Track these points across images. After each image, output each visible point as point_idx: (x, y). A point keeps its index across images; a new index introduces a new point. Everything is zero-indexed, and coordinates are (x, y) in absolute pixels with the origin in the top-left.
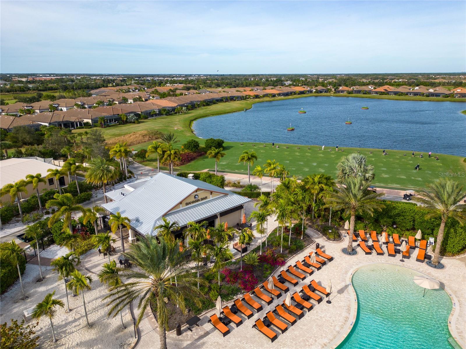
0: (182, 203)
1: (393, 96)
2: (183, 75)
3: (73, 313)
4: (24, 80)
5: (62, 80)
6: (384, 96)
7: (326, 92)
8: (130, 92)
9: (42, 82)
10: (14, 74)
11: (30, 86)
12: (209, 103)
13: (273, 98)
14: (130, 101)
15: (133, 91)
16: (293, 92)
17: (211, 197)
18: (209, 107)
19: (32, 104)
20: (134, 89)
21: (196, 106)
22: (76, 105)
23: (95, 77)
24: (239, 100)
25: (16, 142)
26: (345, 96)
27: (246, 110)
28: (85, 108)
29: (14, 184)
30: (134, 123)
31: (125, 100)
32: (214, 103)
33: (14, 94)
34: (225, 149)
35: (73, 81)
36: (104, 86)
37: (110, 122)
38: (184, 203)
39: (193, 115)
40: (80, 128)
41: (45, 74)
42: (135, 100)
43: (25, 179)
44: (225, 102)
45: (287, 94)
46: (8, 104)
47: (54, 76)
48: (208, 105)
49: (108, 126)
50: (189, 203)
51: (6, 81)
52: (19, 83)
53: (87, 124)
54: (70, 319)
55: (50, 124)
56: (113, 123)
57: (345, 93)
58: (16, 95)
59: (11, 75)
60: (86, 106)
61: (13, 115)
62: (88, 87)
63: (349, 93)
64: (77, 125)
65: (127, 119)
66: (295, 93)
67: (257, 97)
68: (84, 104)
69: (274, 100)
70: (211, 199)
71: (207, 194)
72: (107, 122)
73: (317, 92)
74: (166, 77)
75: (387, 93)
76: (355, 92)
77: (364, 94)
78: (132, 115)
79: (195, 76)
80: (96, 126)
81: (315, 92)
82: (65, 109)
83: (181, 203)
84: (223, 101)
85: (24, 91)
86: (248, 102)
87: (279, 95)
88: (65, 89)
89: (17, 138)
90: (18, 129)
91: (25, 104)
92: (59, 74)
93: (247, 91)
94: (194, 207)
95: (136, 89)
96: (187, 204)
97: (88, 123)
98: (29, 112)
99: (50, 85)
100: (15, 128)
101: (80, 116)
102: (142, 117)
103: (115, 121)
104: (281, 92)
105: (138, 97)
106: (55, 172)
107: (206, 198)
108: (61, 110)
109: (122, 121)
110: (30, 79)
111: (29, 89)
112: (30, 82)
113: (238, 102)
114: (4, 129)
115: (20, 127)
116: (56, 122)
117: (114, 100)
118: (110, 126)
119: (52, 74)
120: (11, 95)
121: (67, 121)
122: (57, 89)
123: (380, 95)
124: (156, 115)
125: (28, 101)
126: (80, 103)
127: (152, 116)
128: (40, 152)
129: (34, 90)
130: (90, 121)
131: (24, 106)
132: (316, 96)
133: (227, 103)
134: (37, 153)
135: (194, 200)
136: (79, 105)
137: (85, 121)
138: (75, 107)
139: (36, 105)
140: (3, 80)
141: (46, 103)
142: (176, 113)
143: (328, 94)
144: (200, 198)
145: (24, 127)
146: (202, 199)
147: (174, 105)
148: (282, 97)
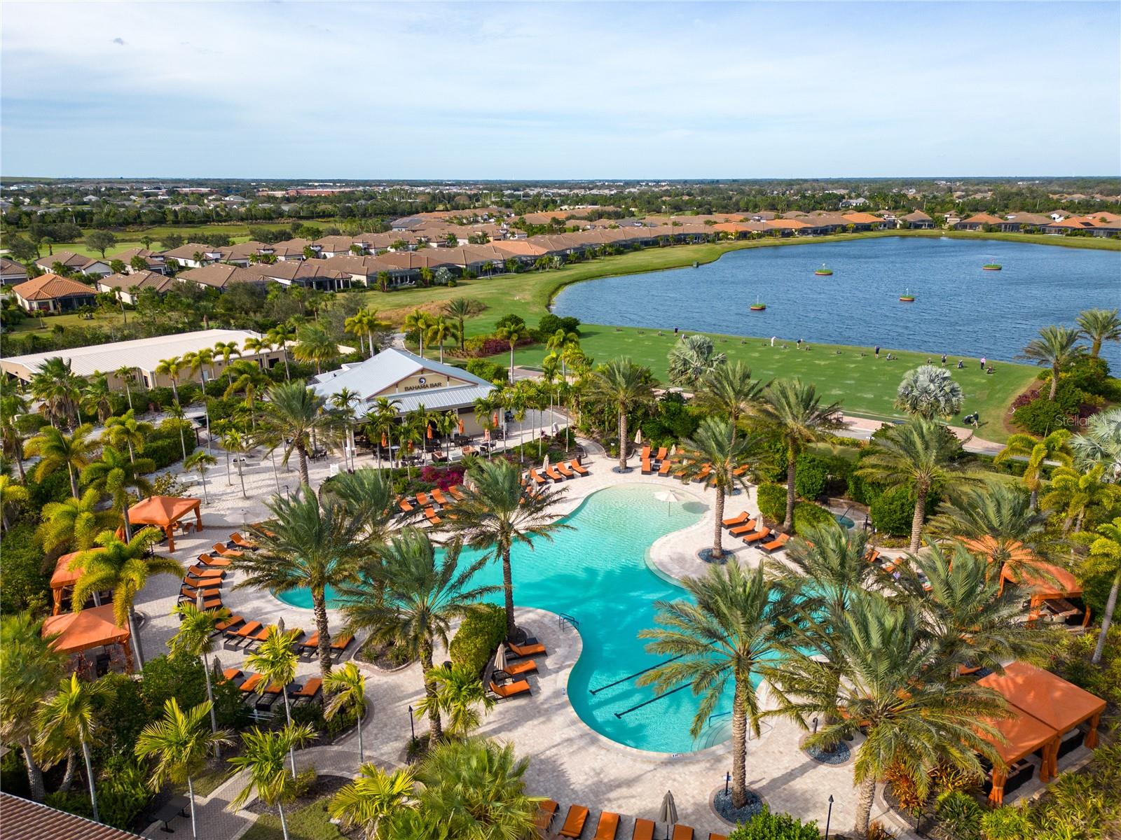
0: (400, 385)
1: (1103, 240)
2: (620, 181)
3: (233, 488)
4: (279, 194)
5: (350, 197)
6: (1079, 240)
7: (930, 226)
8: (477, 222)
9: (311, 200)
10: (267, 181)
11: (286, 208)
12: (622, 248)
13: (784, 240)
14: (462, 242)
15: (485, 220)
16: (839, 226)
17: (448, 385)
18: (619, 257)
19: (275, 246)
20: (486, 217)
21: (587, 254)
22: (354, 248)
23: (422, 188)
24: (698, 243)
25: (231, 310)
26: (977, 237)
27: (698, 265)
28: (370, 254)
29: (197, 353)
30: (446, 285)
31: (452, 241)
32: (636, 249)
33: (252, 223)
34: (580, 335)
35: (371, 197)
36: (426, 210)
37: (402, 281)
38: (402, 386)
39: (572, 272)
40: (343, 291)
41: (326, 181)
42: (473, 240)
43: (213, 349)
44: (664, 246)
45: (824, 231)
46: (234, 243)
47: (340, 187)
48: (619, 252)
49: (396, 289)
50: (411, 389)
51: (244, 196)
52: (269, 202)
53: (357, 285)
54: (229, 491)
55: (293, 281)
56: (407, 284)
57: (979, 231)
58: (255, 226)
59: (259, 183)
60: (372, 251)
61: (235, 264)
62: (395, 213)
63: (989, 229)
64: (339, 286)
65: (434, 277)
66: (844, 229)
67: (744, 235)
68: (369, 246)
69: (783, 245)
70: (448, 387)
71: (442, 380)
72: (396, 282)
73: (907, 226)
74: (574, 188)
75: (1089, 231)
76: (1006, 227)
77: (1027, 232)
78: (443, 269)
79: (647, 184)
80: (373, 289)
81: (903, 227)
82: (330, 255)
83: (396, 385)
84: (658, 244)
85: (271, 218)
86: (718, 247)
87: (803, 231)
88: (349, 214)
89: (232, 302)
90: (235, 288)
91: (262, 245)
92: (351, 181)
93: (730, 223)
94: (418, 394)
95: (491, 216)
96: (407, 389)
97: (359, 282)
98: (267, 260)
99: (322, 207)
100: (231, 286)
101: (348, 269)
102: (464, 274)
103: (411, 282)
104: (809, 226)
105: (480, 233)
106: (254, 343)
107: (439, 385)
108: (325, 257)
109: (423, 280)
110: (292, 193)
111: (281, 215)
112: (288, 200)
113: (695, 247)
114: (217, 288)
115: (239, 284)
116: (303, 278)
117: (429, 240)
118: (398, 290)
119: (340, 181)
120: (246, 227)
121: (322, 277)
122: (333, 216)
123: (1067, 235)
124: (495, 271)
125: (271, 239)
126: (361, 245)
127: (486, 273)
128: (256, 322)
129: (290, 217)
130: (363, 279)
131: (260, 248)
132: (903, 237)
133: (667, 250)
134: (251, 324)
135: (418, 384)
136: (360, 249)
137: (355, 278)
138: (350, 252)
139: (281, 246)
140: (241, 195)
141: (299, 244)
142: (538, 269)
143: (935, 231)
144: (428, 383)
145: (245, 284)
146: (432, 386)
147: (540, 251)
148: (810, 238)
